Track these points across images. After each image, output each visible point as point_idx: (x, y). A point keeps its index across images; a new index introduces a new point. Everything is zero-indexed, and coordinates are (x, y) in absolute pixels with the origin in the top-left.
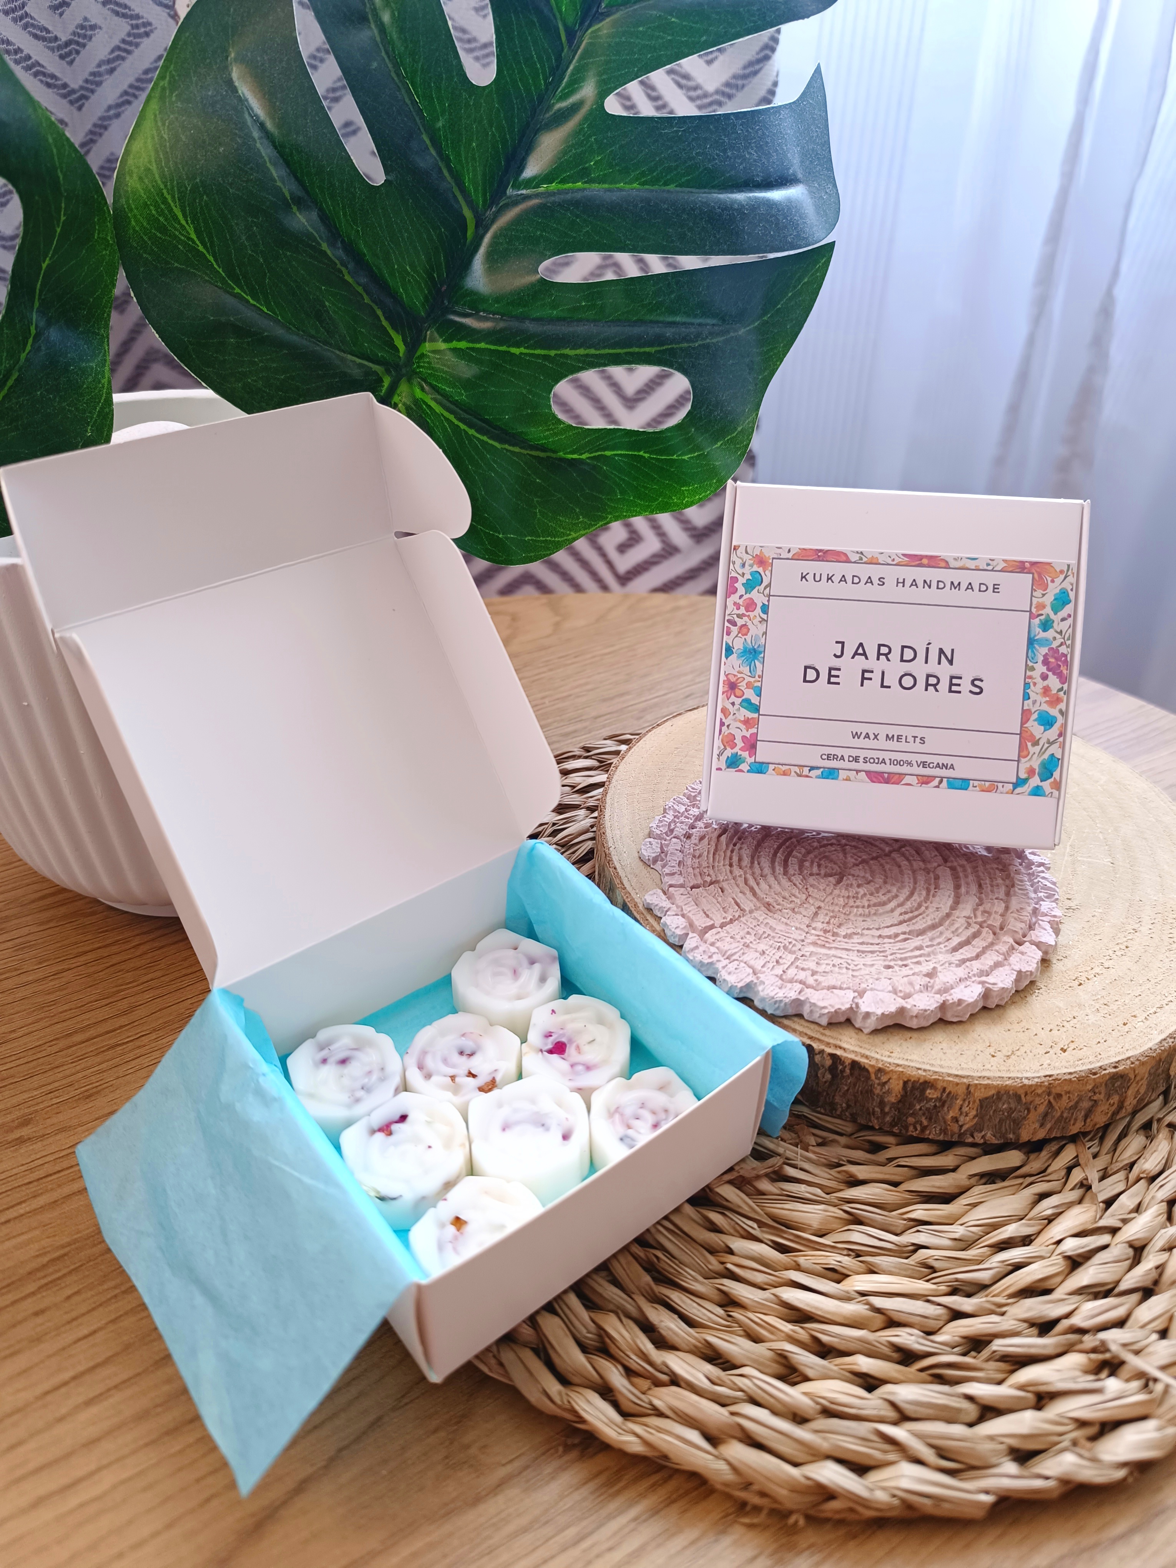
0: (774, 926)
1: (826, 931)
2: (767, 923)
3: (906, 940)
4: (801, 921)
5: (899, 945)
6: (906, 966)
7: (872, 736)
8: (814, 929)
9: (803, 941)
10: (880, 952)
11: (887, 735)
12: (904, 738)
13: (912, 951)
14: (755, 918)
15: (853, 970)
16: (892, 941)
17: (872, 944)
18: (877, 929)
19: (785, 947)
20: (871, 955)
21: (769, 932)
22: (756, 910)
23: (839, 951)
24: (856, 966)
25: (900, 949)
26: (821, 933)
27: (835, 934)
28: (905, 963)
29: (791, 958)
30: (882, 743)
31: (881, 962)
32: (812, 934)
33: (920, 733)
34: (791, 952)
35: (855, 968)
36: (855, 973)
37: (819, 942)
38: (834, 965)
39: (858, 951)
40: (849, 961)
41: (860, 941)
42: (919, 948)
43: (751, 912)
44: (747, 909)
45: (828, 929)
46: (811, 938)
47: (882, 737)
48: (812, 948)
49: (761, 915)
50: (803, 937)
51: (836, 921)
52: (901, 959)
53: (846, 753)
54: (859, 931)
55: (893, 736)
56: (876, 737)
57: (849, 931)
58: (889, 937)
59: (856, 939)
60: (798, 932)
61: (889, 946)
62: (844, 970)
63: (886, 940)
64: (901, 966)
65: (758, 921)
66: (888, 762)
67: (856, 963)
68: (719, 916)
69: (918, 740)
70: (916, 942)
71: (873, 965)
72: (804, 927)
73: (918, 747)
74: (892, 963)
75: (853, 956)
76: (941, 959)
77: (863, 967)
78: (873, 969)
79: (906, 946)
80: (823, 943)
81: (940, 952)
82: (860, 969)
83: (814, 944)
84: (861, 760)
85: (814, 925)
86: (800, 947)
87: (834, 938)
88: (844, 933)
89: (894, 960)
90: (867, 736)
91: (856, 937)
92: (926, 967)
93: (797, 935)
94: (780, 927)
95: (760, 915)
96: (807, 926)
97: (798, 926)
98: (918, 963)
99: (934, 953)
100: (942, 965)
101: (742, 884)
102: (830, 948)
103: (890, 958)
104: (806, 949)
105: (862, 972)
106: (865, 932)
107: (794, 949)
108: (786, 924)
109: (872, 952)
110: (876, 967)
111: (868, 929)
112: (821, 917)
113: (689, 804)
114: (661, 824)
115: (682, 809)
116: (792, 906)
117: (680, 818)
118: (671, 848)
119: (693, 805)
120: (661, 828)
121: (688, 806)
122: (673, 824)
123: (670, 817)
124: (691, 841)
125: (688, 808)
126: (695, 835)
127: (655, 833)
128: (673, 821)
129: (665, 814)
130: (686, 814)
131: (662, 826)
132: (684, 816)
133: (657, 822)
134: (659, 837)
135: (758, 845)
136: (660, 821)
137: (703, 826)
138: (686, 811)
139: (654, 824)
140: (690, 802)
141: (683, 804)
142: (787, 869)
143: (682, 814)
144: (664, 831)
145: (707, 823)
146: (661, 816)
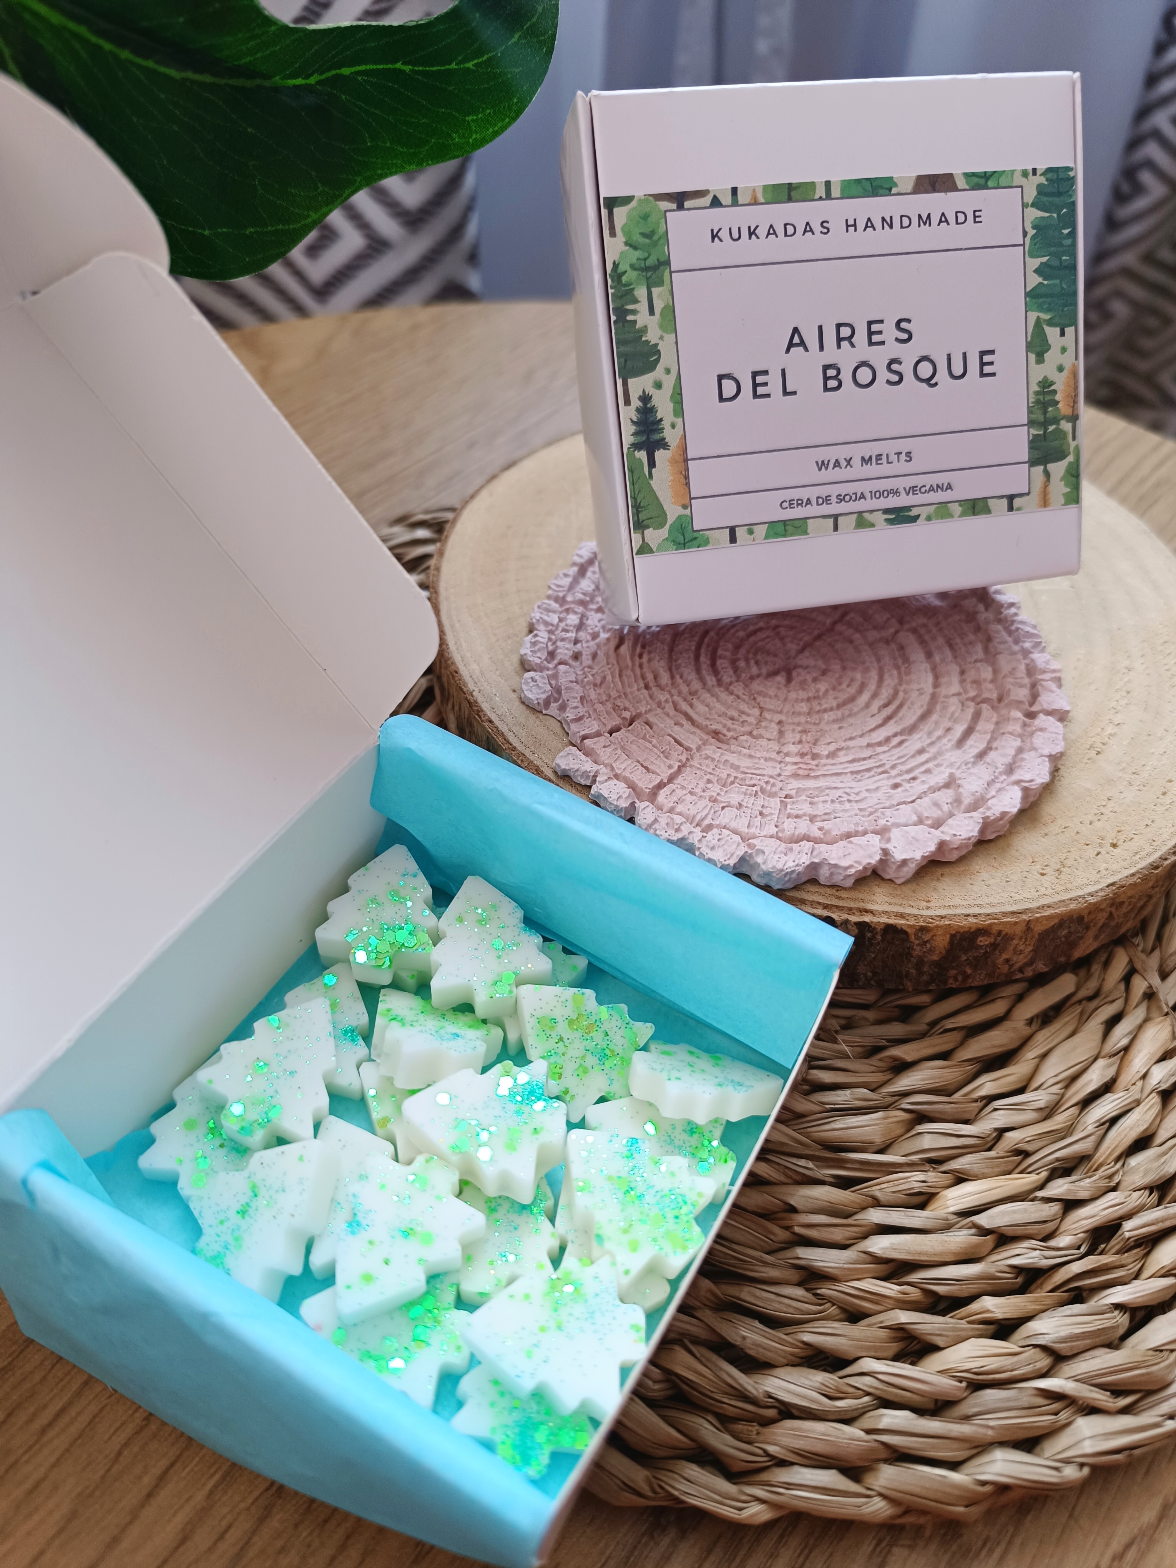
0: (737, 763)
1: (803, 755)
2: (726, 761)
3: (901, 743)
4: (765, 747)
5: (897, 752)
6: (914, 779)
8: (787, 754)
9: (779, 775)
10: (877, 767)
13: (913, 756)
14: (707, 757)
15: (857, 801)
16: (885, 748)
17: (864, 759)
18: (861, 736)
19: (763, 790)
20: (868, 774)
21: (734, 774)
22: (704, 744)
23: (828, 779)
24: (857, 794)
25: (899, 758)
26: (797, 759)
27: (815, 756)
28: (911, 775)
29: (775, 803)
31: (886, 782)
32: (787, 764)
34: (772, 795)
35: (857, 798)
36: (862, 805)
37: (801, 772)
38: (833, 801)
39: (852, 773)
40: (848, 790)
41: (850, 758)
42: (921, 752)
43: (699, 749)
44: (693, 747)
45: (805, 751)
46: (790, 769)
48: (795, 784)
49: (714, 752)
50: (778, 771)
51: (809, 737)
52: (909, 771)
54: (843, 744)
57: (832, 748)
58: (880, 744)
59: (843, 757)
60: (770, 764)
61: (888, 757)
62: (847, 806)
63: (879, 749)
64: (909, 781)
65: (713, 760)
67: (856, 791)
68: (662, 766)
70: (915, 742)
71: (877, 789)
72: (774, 755)
74: (898, 780)
75: (848, 781)
76: (953, 760)
77: (867, 794)
78: (879, 794)
79: (905, 752)
80: (806, 772)
81: (947, 750)
82: (865, 798)
83: (795, 776)
85: (785, 749)
86: (780, 785)
87: (814, 762)
88: (826, 753)
89: (899, 775)
91: (841, 753)
92: (940, 776)
93: (771, 769)
94: (744, 763)
95: (712, 750)
96: (778, 753)
97: (768, 755)
98: (929, 771)
99: (940, 753)
100: (958, 768)
101: (672, 712)
102: (816, 777)
103: (893, 773)
104: (790, 787)
105: (870, 802)
106: (851, 743)
107: (774, 789)
108: (750, 756)
109: (868, 770)
110: (883, 790)
111: (851, 739)
112: (790, 736)
113: (560, 609)
114: (536, 648)
115: (554, 619)
116: (747, 728)
117: (556, 633)
118: (563, 681)
119: (567, 611)
120: (539, 655)
121: (561, 613)
122: (550, 644)
123: (543, 635)
124: (581, 663)
125: (562, 616)
126: (584, 653)
127: (533, 663)
128: (550, 639)
129: (535, 632)
130: (562, 625)
131: (539, 650)
132: (560, 629)
133: (528, 645)
134: (540, 668)
135: (671, 650)
136: (534, 644)
137: (589, 638)
138: (561, 620)
139: (526, 650)
140: (561, 606)
141: (554, 612)
142: (719, 676)
143: (557, 626)
144: (543, 658)
145: (594, 633)
146: (531, 636)
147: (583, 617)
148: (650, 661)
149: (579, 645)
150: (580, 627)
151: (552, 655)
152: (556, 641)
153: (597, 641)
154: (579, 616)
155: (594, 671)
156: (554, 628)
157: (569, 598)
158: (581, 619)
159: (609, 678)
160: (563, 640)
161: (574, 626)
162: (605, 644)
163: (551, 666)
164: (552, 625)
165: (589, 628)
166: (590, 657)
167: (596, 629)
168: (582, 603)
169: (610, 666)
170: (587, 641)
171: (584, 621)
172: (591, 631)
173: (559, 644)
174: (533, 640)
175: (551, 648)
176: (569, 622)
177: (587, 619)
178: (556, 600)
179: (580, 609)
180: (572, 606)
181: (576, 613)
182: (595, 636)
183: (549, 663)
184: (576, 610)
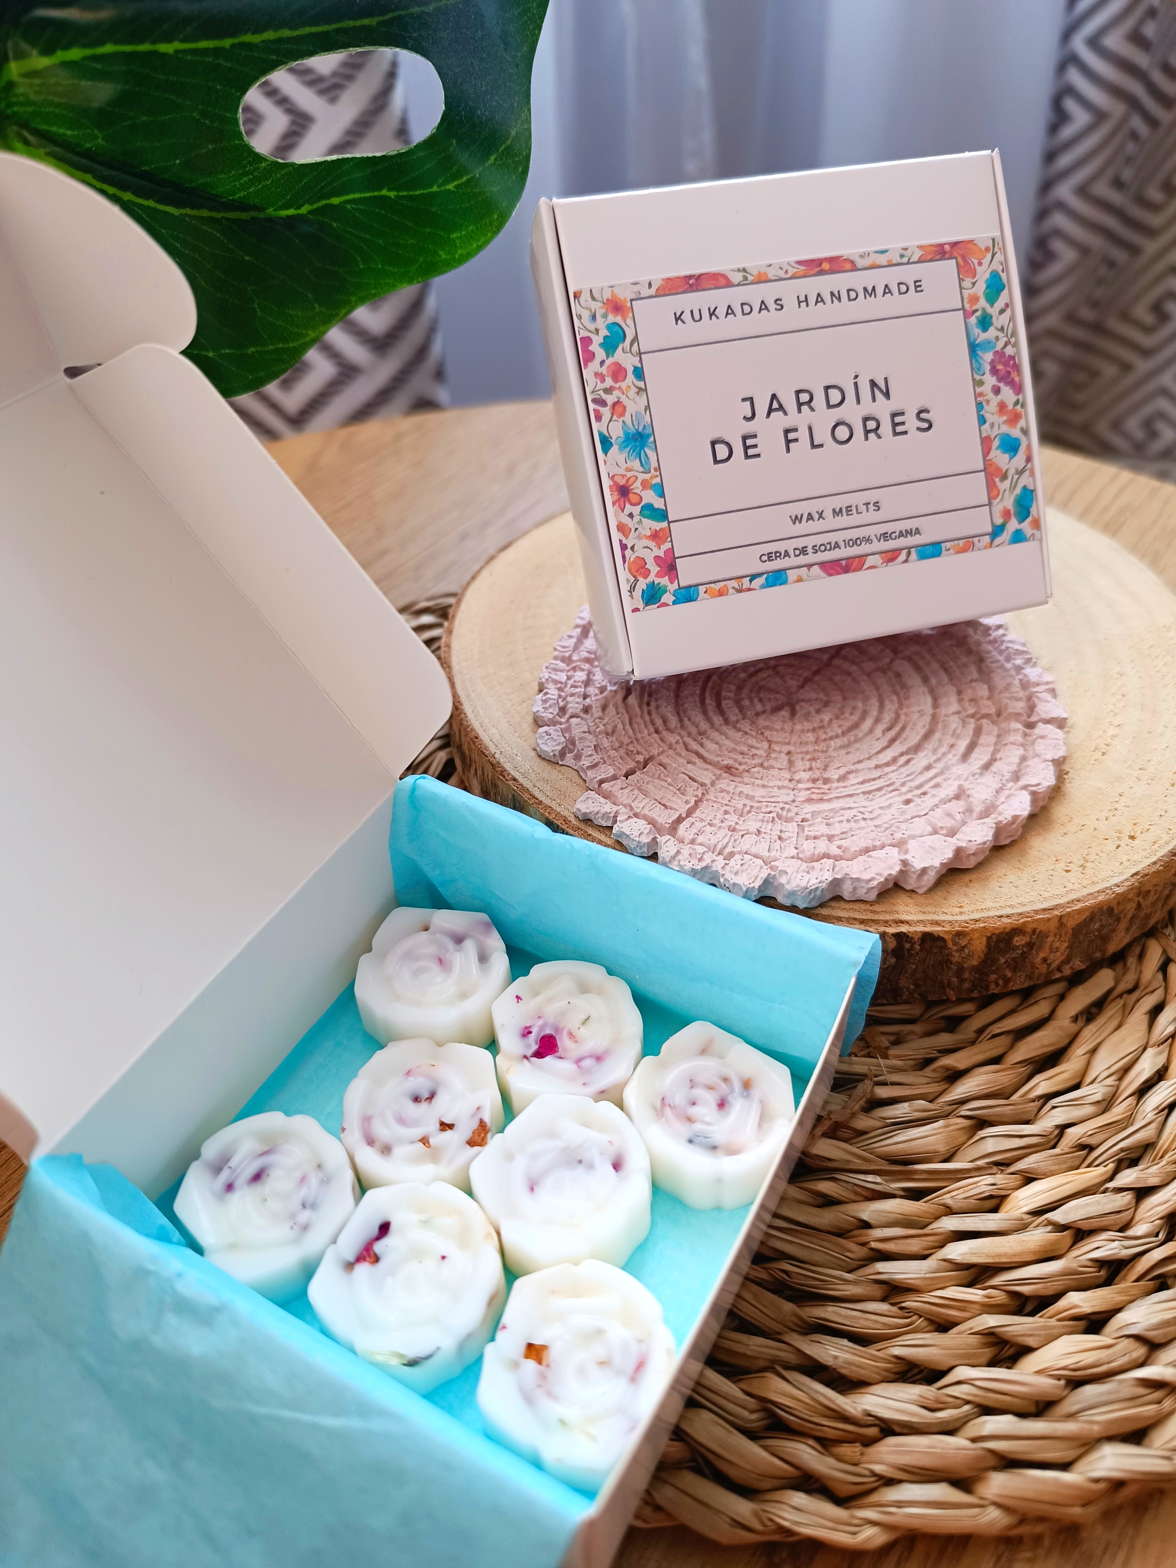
0: (751, 793)
1: (814, 781)
2: (741, 792)
3: (908, 762)
4: (777, 777)
5: (905, 770)
6: (924, 794)
7: (816, 516)
8: (799, 782)
9: (794, 801)
10: (888, 786)
11: (834, 510)
12: (854, 509)
13: (921, 773)
14: (722, 791)
15: (871, 819)
16: (893, 768)
17: (874, 779)
18: (869, 758)
19: (779, 817)
20: (879, 794)
21: (749, 803)
22: (718, 779)
23: (842, 800)
24: (871, 812)
25: (908, 775)
26: (810, 785)
27: (826, 781)
28: (922, 790)
29: (792, 827)
30: (830, 522)
31: (897, 799)
32: (800, 790)
33: (871, 496)
34: (788, 820)
35: (872, 816)
36: (877, 822)
37: (814, 796)
38: (848, 821)
39: (864, 793)
40: (862, 810)
41: (860, 780)
42: (928, 768)
43: (713, 784)
44: (708, 782)
45: (816, 776)
46: (804, 795)
47: (828, 514)
48: (809, 808)
49: (728, 785)
50: (791, 798)
51: (818, 764)
52: (918, 787)
53: (790, 545)
54: (853, 768)
55: (841, 509)
56: (821, 515)
57: (842, 771)
58: (887, 764)
59: (853, 779)
60: (783, 791)
61: (896, 775)
62: (863, 823)
63: (887, 769)
64: (919, 796)
65: (728, 792)
66: (842, 544)
67: (869, 809)
68: (679, 801)
69: (871, 507)
70: (921, 760)
71: (890, 806)
72: (786, 783)
73: (872, 516)
74: (909, 796)
75: (861, 801)
76: (960, 772)
77: (881, 812)
78: (893, 810)
79: (913, 770)
80: (819, 796)
81: (953, 765)
82: (880, 815)
83: (809, 800)
84: (810, 550)
85: (797, 777)
86: (796, 810)
87: (827, 787)
88: (837, 777)
89: (910, 791)
90: (810, 517)
91: (851, 776)
92: (950, 789)
93: (784, 796)
94: (759, 793)
95: (725, 783)
96: (791, 780)
97: (780, 784)
98: (937, 786)
99: (946, 768)
100: (966, 780)
101: (684, 752)
102: (830, 800)
103: (904, 789)
104: (805, 811)
105: (885, 819)
106: (859, 766)
107: (790, 815)
108: (764, 786)
109: (879, 789)
110: (895, 806)
111: (859, 762)
112: (799, 764)
113: (568, 668)
114: (548, 705)
115: (563, 677)
116: (757, 761)
117: (566, 690)
118: (576, 732)
119: (574, 669)
120: (550, 710)
121: (568, 671)
122: (560, 700)
123: (553, 692)
124: (592, 715)
125: (569, 674)
126: (594, 706)
127: (545, 718)
128: (560, 696)
129: (545, 690)
130: (570, 682)
131: (550, 706)
132: (569, 686)
133: (540, 703)
134: (553, 723)
135: (677, 696)
136: (545, 701)
137: (597, 692)
138: (569, 678)
139: (538, 707)
140: (568, 665)
141: (562, 671)
142: (726, 716)
143: (566, 684)
144: (555, 713)
145: (601, 687)
146: (541, 694)
147: (589, 673)
148: (657, 707)
149: (588, 700)
150: (587, 683)
151: (563, 710)
152: (566, 696)
153: (605, 694)
154: (586, 672)
155: (605, 721)
156: (563, 686)
157: (575, 658)
158: (588, 675)
159: (620, 726)
160: (572, 695)
161: (583, 682)
162: (613, 697)
163: (563, 720)
164: (561, 683)
165: (596, 683)
166: (600, 709)
167: (603, 683)
168: (587, 660)
169: (620, 715)
170: (596, 695)
171: (591, 677)
172: (599, 686)
173: (569, 699)
174: (544, 698)
175: (561, 704)
176: (576, 678)
177: (594, 675)
178: (563, 660)
179: (587, 666)
180: (579, 663)
181: (583, 670)
182: (602, 689)
183: (561, 717)
184: (583, 667)
